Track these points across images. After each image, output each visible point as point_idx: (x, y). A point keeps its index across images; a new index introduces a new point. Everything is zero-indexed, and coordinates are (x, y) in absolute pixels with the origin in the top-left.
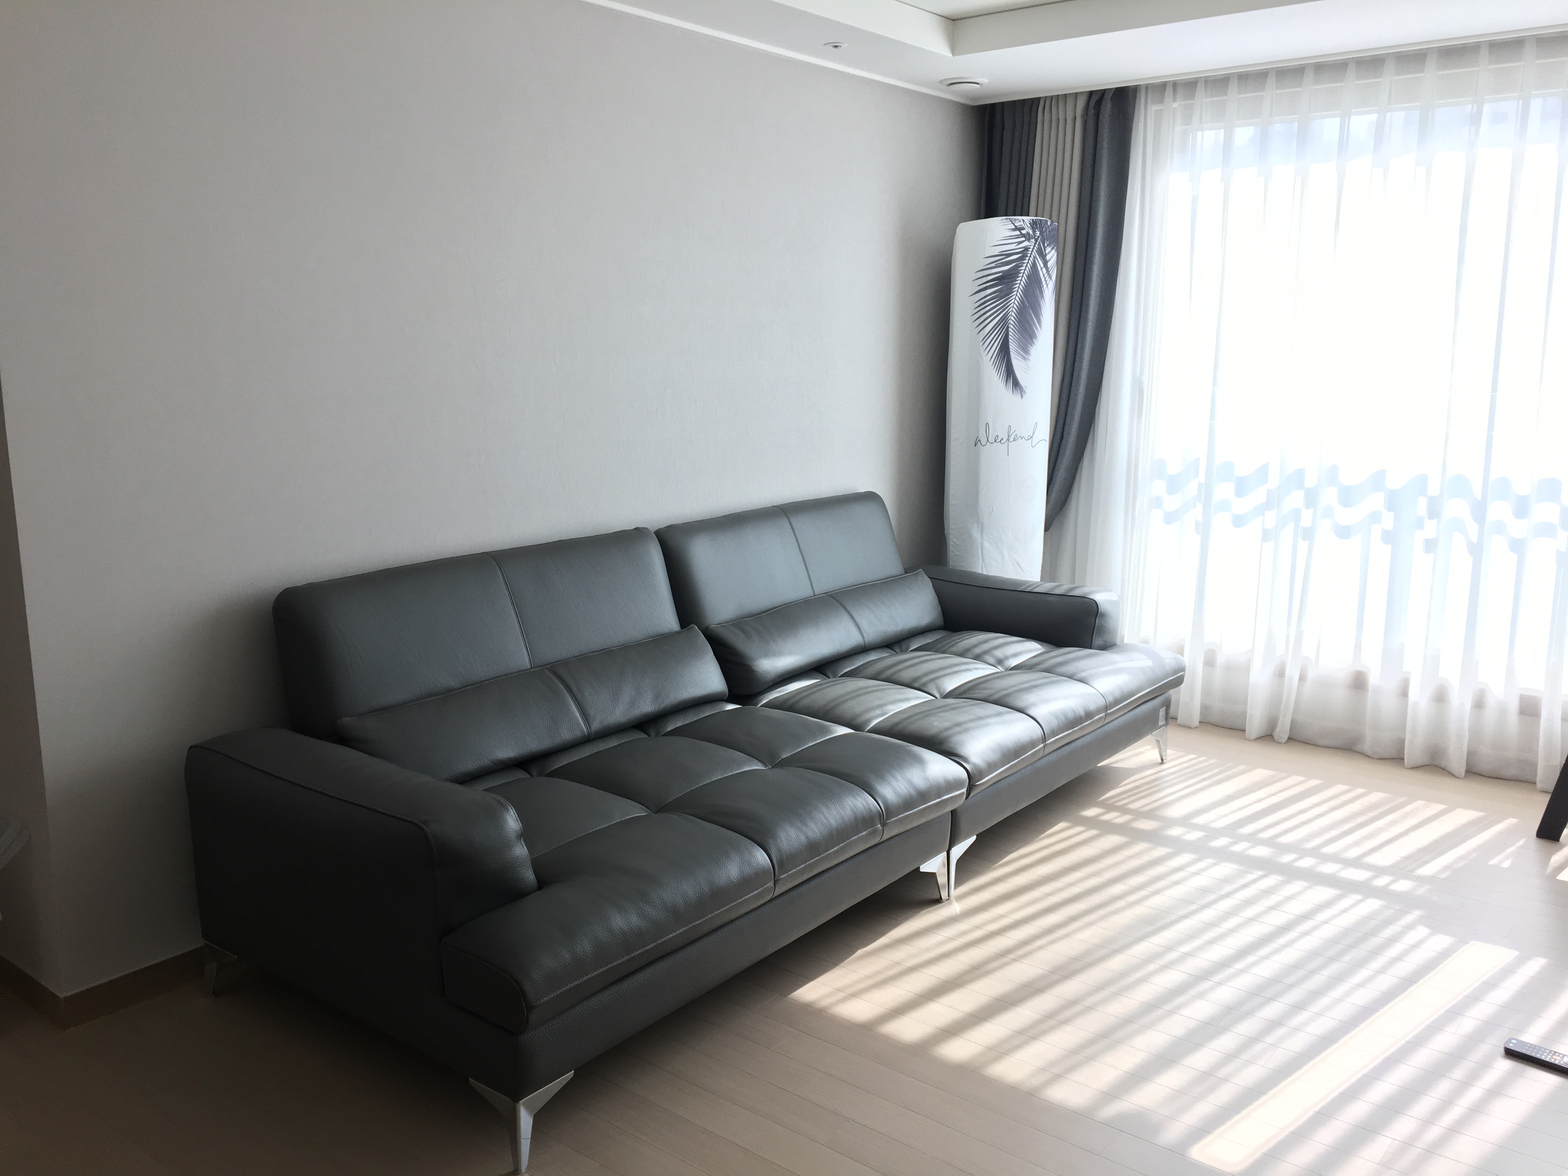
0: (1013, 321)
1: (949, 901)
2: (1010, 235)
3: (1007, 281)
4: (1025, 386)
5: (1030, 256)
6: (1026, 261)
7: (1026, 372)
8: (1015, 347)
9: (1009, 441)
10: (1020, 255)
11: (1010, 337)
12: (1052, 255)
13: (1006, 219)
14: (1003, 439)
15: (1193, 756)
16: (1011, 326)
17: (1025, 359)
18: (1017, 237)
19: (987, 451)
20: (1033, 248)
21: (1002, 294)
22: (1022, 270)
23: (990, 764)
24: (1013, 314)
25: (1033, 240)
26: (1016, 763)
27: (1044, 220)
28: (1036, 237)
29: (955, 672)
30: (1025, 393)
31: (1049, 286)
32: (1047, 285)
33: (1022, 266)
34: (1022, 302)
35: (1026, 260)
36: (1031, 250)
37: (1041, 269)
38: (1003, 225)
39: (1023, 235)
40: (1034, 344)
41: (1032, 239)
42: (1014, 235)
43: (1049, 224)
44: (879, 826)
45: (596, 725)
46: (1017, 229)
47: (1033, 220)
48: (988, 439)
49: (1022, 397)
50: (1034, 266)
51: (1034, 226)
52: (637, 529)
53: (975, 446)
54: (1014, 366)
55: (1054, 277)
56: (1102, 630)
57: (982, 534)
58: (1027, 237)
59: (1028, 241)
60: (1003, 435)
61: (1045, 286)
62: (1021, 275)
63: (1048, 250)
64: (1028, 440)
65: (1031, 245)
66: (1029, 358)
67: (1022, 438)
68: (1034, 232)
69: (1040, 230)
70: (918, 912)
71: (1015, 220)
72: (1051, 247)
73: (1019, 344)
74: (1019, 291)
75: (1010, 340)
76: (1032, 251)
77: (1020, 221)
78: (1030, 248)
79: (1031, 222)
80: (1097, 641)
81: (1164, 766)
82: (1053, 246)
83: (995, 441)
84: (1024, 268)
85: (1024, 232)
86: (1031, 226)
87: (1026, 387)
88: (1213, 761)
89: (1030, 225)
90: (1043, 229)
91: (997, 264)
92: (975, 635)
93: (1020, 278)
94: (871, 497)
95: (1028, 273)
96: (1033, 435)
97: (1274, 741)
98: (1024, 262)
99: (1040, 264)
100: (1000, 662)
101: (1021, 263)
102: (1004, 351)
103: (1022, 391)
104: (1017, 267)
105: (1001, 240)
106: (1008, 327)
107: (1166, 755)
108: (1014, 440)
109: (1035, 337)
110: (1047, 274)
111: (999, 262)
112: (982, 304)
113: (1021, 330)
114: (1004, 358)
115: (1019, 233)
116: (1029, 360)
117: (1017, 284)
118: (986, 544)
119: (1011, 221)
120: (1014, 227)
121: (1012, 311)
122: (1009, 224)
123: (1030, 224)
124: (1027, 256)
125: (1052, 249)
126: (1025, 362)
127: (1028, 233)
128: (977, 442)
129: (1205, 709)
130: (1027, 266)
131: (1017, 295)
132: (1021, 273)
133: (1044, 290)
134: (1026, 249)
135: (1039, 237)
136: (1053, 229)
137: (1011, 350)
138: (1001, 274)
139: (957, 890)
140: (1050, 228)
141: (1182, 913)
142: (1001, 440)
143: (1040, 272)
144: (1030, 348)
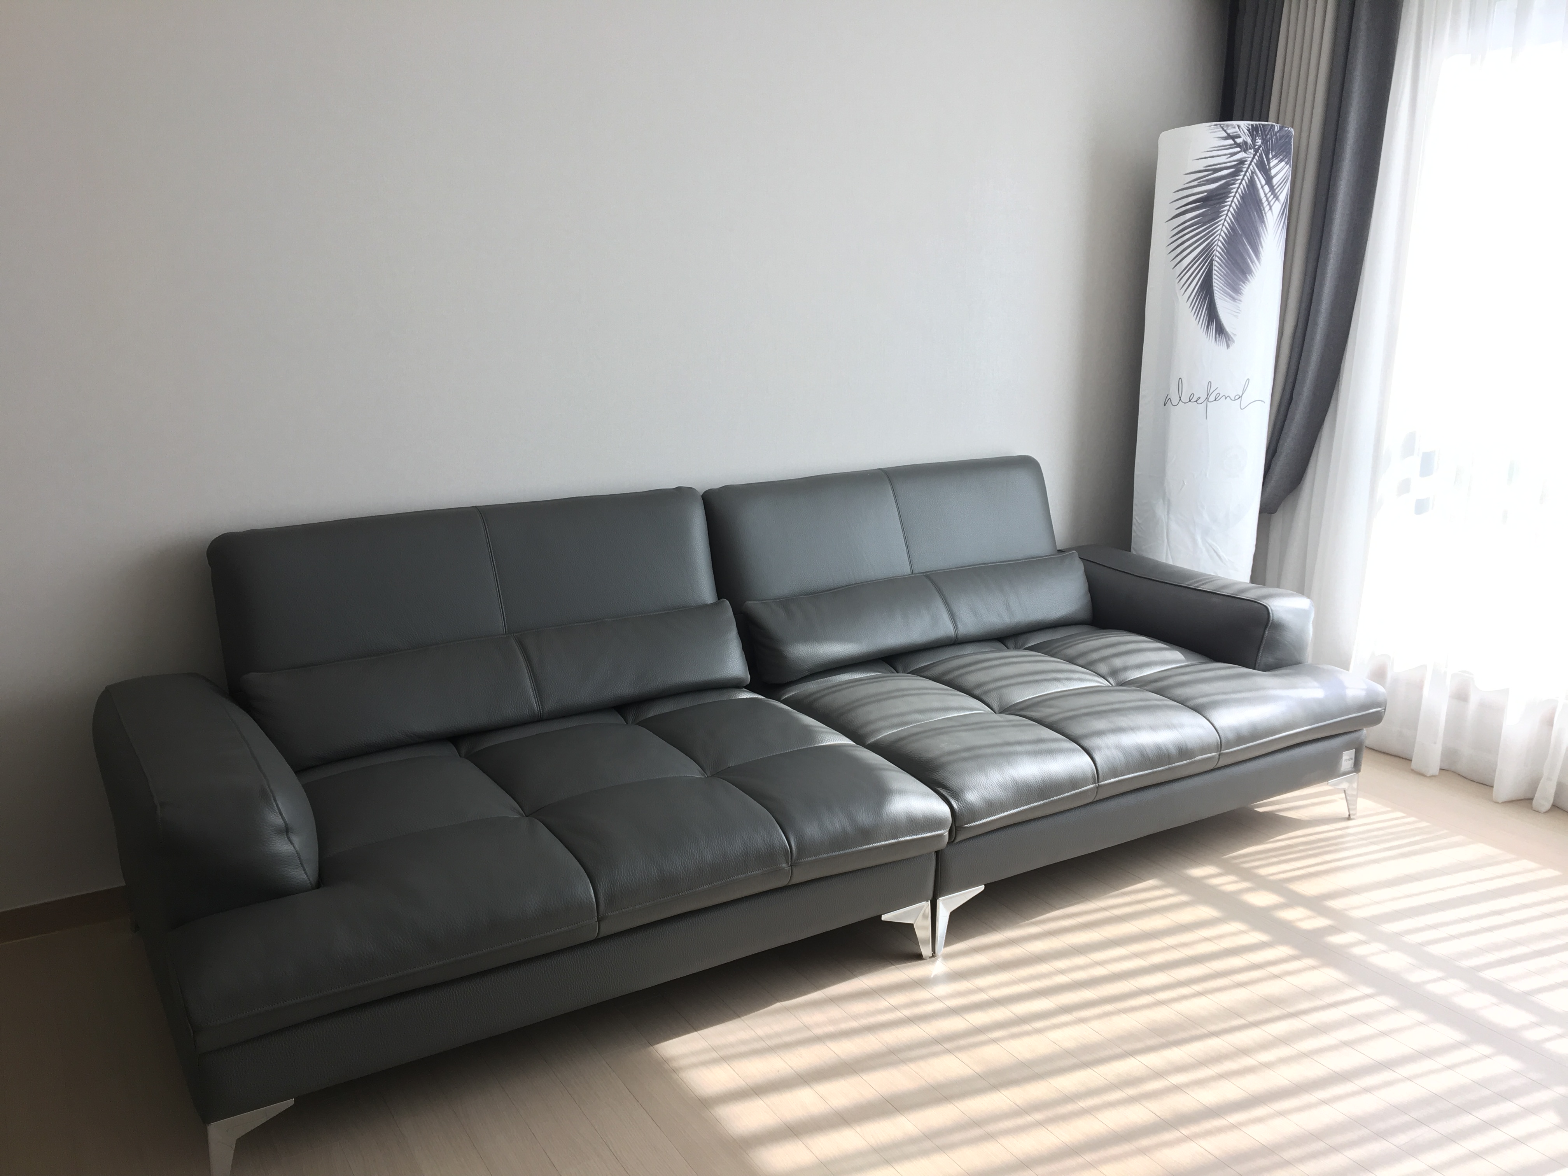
0: (1219, 252)
1: (933, 958)
2: (1219, 145)
3: (1212, 202)
4: (1233, 333)
5: (1247, 171)
6: (1241, 177)
7: (1236, 316)
8: (1221, 285)
9: (1208, 401)
10: (1233, 170)
11: (1214, 272)
12: (1281, 170)
13: (1215, 125)
14: (1200, 398)
15: (1400, 814)
16: (1217, 259)
17: (1234, 299)
18: (1230, 147)
19: (1179, 413)
20: (1251, 162)
21: (1207, 219)
22: (1234, 188)
23: (991, 803)
24: (1220, 244)
25: (1252, 151)
26: (1039, 806)
27: (1269, 125)
28: (1256, 147)
29: (1037, 681)
30: (1234, 341)
31: (1273, 208)
32: (1271, 208)
33: (1234, 184)
34: (1233, 229)
35: (1239, 175)
36: (1248, 163)
37: (1262, 187)
38: (1211, 132)
39: (1238, 145)
40: (1249, 281)
41: (1250, 149)
42: (1225, 144)
43: (1276, 130)
44: (784, 865)
45: (551, 705)
46: (1229, 137)
47: (1252, 125)
48: (1180, 398)
49: (1228, 346)
50: (1252, 184)
51: (1255, 133)
52: (679, 489)
53: (1165, 405)
54: (1218, 309)
55: (1283, 195)
56: (1274, 645)
57: (1168, 515)
58: (1244, 147)
59: (1245, 153)
60: (1201, 393)
61: (1267, 208)
62: (1233, 194)
63: (1273, 162)
64: (1235, 400)
65: (1249, 157)
66: (1241, 299)
67: (1226, 398)
68: (1254, 140)
69: (1263, 137)
70: (884, 966)
71: (1228, 126)
72: (1279, 159)
73: (1225, 279)
74: (1229, 214)
75: (1214, 276)
76: (1250, 164)
77: (1235, 127)
78: (1246, 161)
79: (1250, 127)
80: (1265, 658)
81: (1350, 823)
82: (1281, 157)
83: (1190, 401)
84: (1237, 186)
85: (1238, 141)
86: (1250, 133)
87: (1235, 335)
88: (1424, 824)
89: (1248, 132)
90: (1266, 136)
91: (1200, 182)
92: (1109, 636)
93: (1231, 199)
94: (1027, 464)
95: (1242, 192)
96: (1242, 394)
97: (1531, 808)
98: (1237, 178)
99: (1260, 180)
100: (1114, 673)
101: (1233, 180)
102: (1206, 290)
103: (1229, 340)
104: (1228, 185)
105: (1208, 151)
106: (1212, 260)
107: (1355, 809)
108: (1215, 400)
109: (1250, 271)
110: (1270, 193)
111: (1205, 179)
112: (1180, 231)
113: (1230, 263)
114: (1205, 298)
115: (1233, 142)
116: (1240, 301)
117: (1227, 206)
118: (1174, 526)
119: (1222, 128)
120: (1226, 135)
121: (1219, 240)
122: (1219, 131)
123: (1249, 130)
124: (1242, 171)
125: (1281, 161)
126: (1235, 303)
127: (1245, 143)
128: (1167, 401)
129: (1450, 755)
130: (1241, 183)
131: (1225, 220)
132: (1233, 192)
133: (1265, 214)
134: (1242, 162)
135: (1260, 146)
136: (1281, 138)
137: (1215, 288)
138: (1206, 194)
139: (946, 948)
140: (1278, 134)
141: (1214, 1028)
142: (1197, 400)
143: (1261, 191)
144: (1242, 286)
